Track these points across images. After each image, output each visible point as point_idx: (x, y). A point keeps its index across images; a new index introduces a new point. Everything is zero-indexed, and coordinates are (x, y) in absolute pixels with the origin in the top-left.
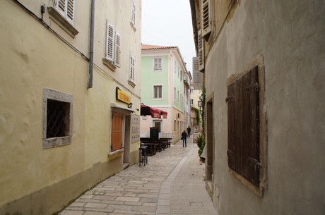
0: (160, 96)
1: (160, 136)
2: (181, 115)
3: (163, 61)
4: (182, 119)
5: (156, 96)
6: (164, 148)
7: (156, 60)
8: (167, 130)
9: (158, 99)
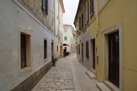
0: (66, 40)
1: (66, 52)
2: (73, 45)
3: (67, 29)
4: (73, 46)
5: (65, 40)
6: (68, 55)
7: (65, 29)
8: (68, 50)
9: (66, 41)
